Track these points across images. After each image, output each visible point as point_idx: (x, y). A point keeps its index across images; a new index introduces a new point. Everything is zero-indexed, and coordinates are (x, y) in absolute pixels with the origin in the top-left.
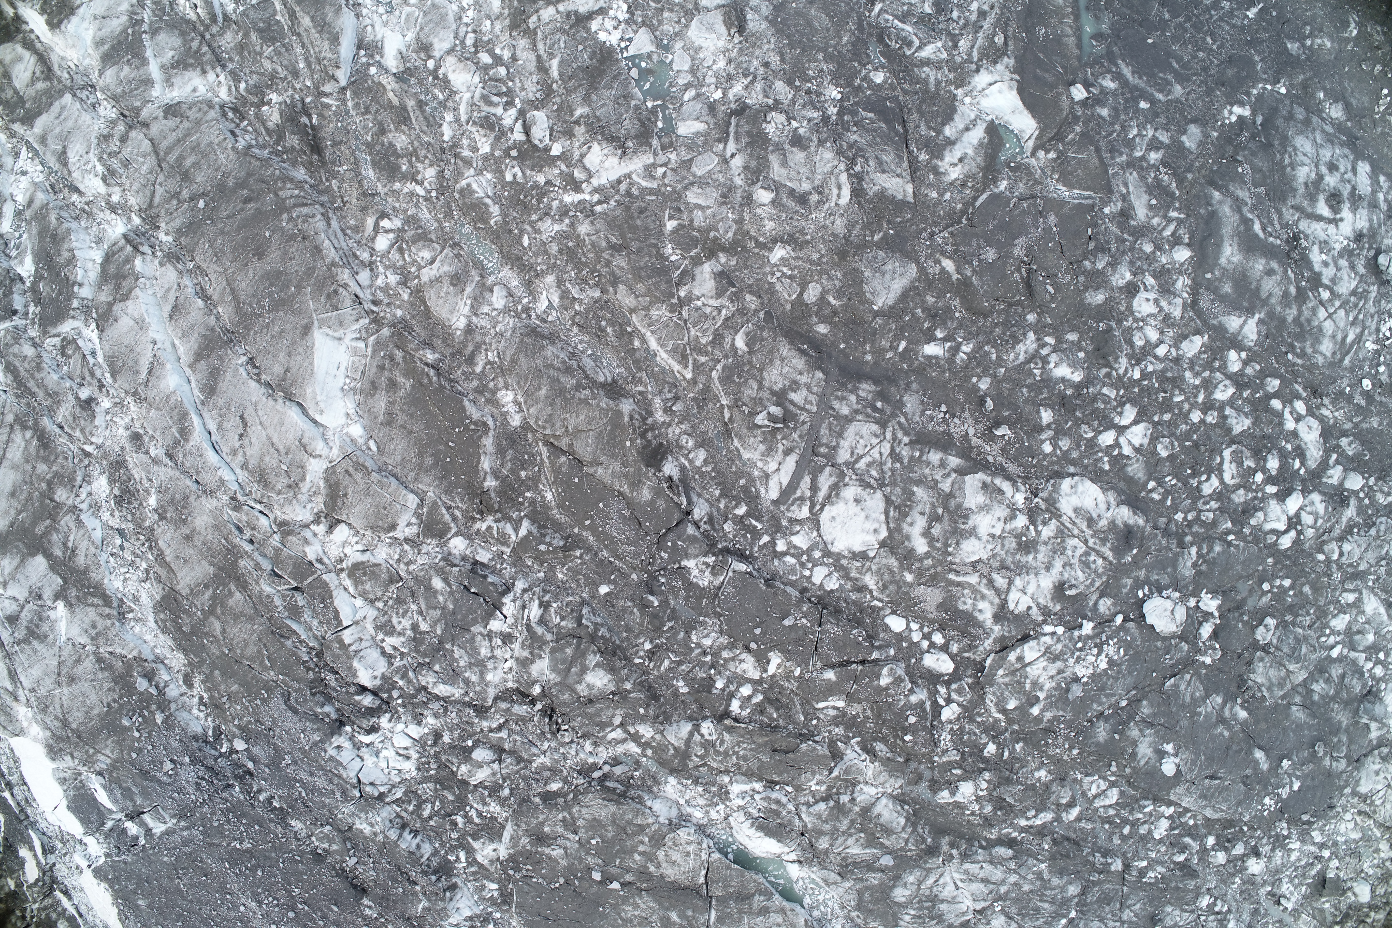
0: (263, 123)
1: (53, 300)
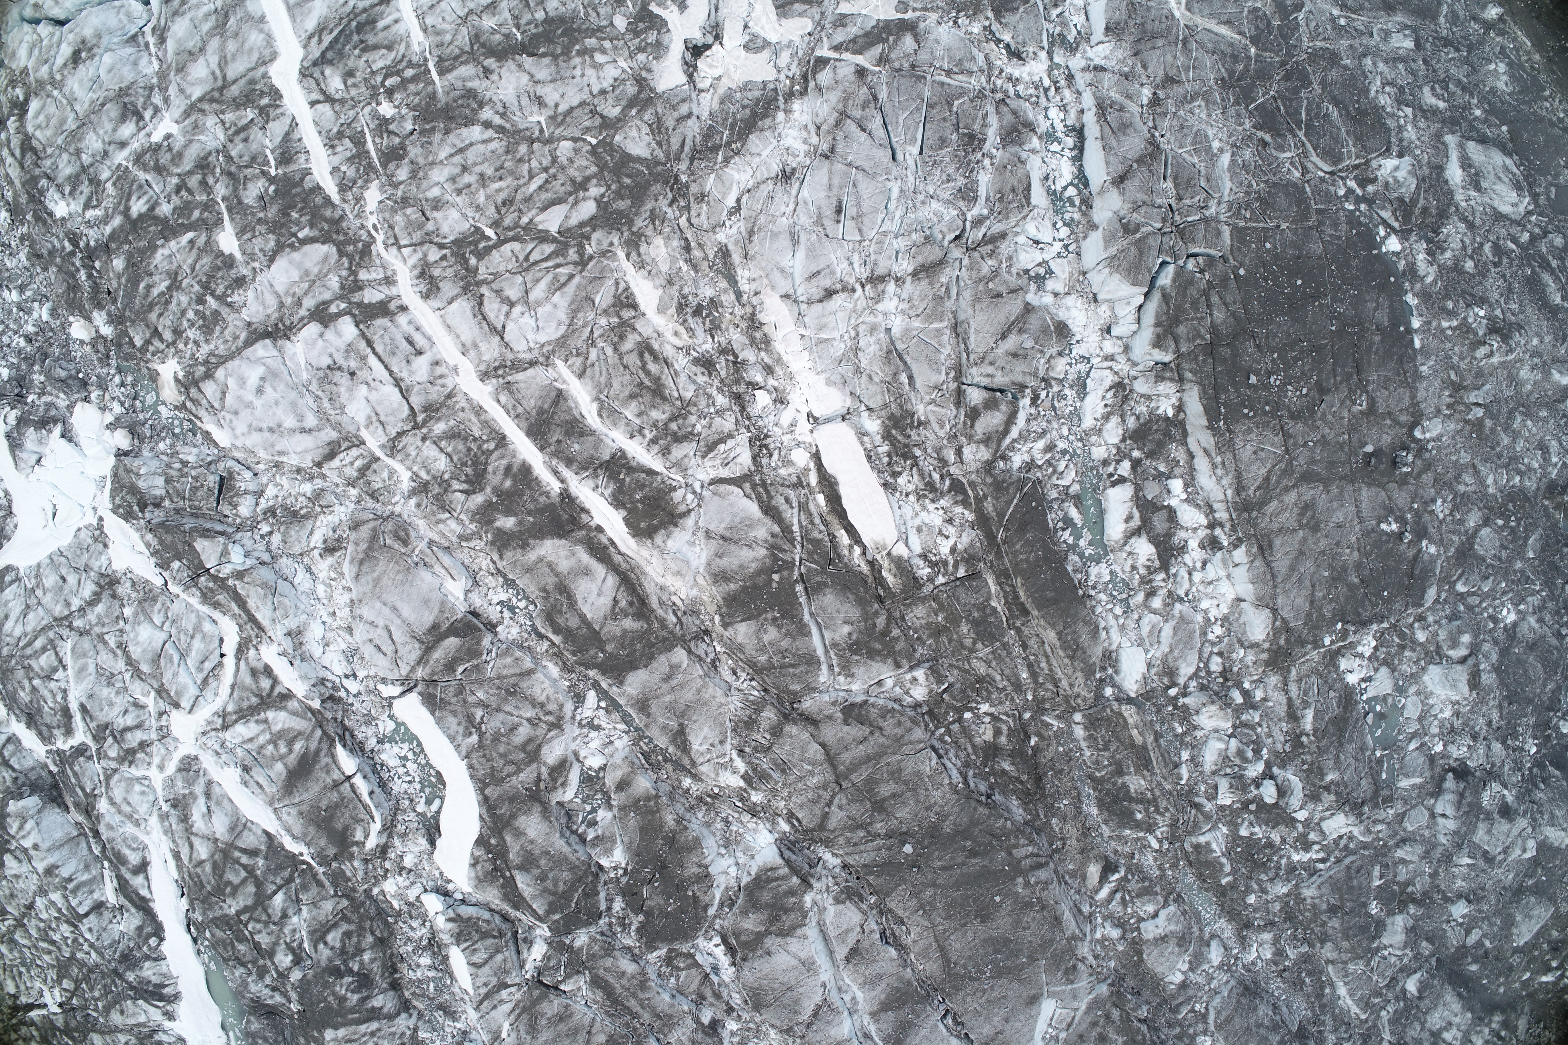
0: (971, 738)
1: (667, 915)
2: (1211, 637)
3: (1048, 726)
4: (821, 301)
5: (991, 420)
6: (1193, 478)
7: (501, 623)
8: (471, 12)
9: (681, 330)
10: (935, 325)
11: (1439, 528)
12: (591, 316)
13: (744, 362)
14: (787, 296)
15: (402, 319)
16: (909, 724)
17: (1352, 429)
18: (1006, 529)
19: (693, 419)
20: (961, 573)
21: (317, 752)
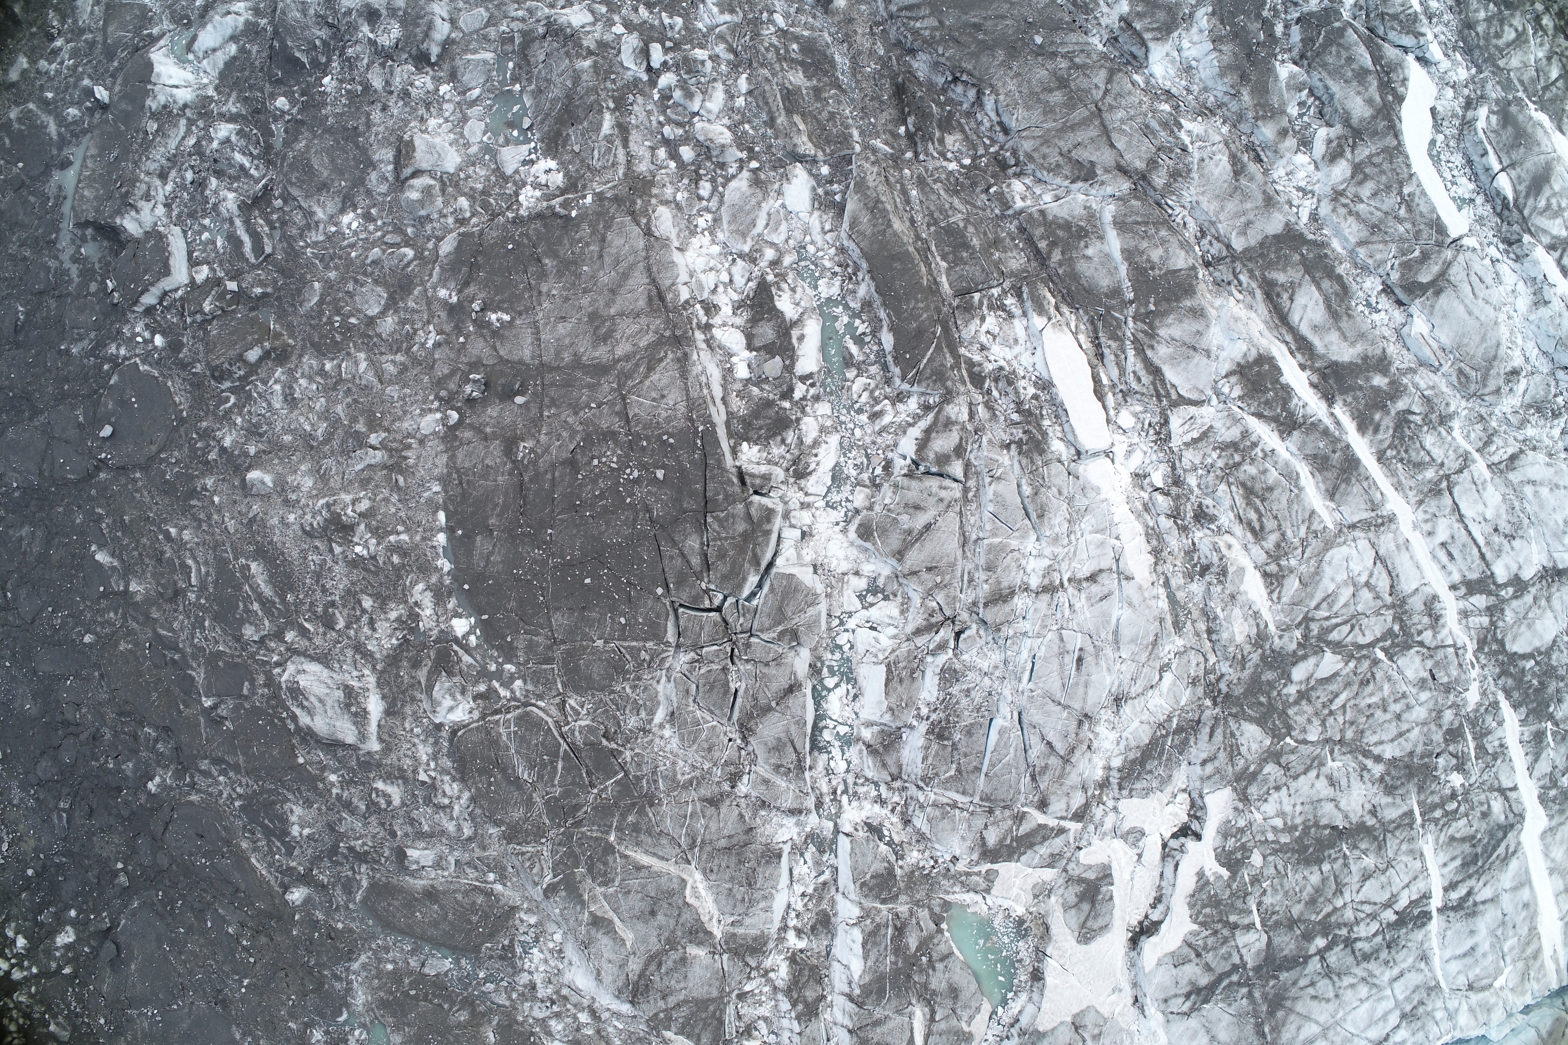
0: (966, 139)
1: (1244, 12)
2: (709, 217)
3: (886, 143)
4: (1101, 571)
5: (943, 443)
6: (724, 378)
7: (1379, 293)
8: (1384, 872)
9: (1224, 551)
10: (997, 540)
11: (432, 315)
12: (1303, 568)
13: (1169, 516)
14: (1128, 578)
15: (1456, 577)
16: (1036, 155)
17: (537, 423)
18: (934, 333)
19: (1220, 463)
20: (977, 296)
21: (1527, 196)
